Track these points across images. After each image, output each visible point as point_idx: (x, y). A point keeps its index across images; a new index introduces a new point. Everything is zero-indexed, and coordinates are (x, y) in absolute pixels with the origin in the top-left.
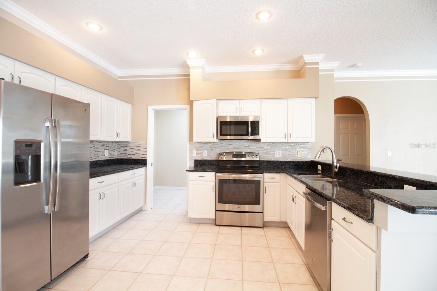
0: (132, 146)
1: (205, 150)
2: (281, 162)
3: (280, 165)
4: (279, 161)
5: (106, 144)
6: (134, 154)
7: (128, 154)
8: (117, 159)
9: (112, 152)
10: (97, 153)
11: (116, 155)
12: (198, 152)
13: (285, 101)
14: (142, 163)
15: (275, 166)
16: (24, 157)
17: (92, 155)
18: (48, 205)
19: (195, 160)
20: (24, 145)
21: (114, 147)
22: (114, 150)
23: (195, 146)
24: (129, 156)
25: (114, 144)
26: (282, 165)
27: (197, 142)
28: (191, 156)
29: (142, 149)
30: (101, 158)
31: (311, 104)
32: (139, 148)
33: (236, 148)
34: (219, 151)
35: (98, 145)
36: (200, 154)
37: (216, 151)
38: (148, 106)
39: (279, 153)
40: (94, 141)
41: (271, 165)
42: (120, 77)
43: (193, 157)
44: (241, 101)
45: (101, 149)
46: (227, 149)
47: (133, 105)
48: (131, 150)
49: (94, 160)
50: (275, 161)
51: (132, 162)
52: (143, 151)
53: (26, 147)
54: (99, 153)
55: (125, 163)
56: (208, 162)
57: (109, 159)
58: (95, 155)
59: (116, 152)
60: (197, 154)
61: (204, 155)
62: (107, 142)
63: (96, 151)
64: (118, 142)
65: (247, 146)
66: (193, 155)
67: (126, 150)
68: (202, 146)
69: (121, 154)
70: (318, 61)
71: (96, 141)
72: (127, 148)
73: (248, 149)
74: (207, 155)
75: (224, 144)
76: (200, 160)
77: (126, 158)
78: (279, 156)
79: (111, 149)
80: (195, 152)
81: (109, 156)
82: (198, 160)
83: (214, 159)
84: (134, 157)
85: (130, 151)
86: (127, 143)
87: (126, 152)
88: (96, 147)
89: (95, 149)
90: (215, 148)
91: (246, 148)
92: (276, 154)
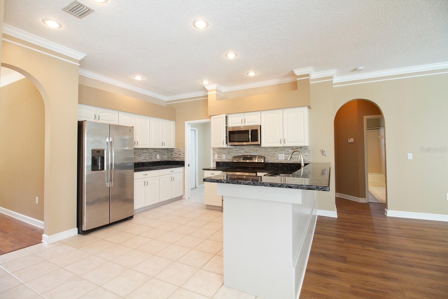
0: (176, 151)
1: (224, 154)
2: (283, 164)
3: (283, 166)
4: (282, 163)
5: (158, 150)
6: (177, 158)
7: (173, 157)
8: (166, 161)
9: (163, 156)
10: (151, 156)
11: (166, 158)
12: (219, 155)
13: (280, 112)
14: (181, 164)
15: (278, 168)
16: (96, 158)
17: (147, 158)
18: (108, 183)
19: (217, 162)
20: (96, 151)
21: (164, 152)
22: (164, 154)
23: (217, 151)
24: (174, 159)
25: (164, 150)
26: (284, 166)
27: (219, 148)
28: (214, 159)
29: (182, 154)
30: (154, 160)
31: (303, 112)
32: (180, 153)
33: (247, 152)
34: (234, 155)
35: (151, 151)
36: (220, 157)
37: (232, 155)
38: (185, 122)
39: (282, 156)
40: (149, 148)
41: (275, 167)
42: (168, 102)
43: (215, 160)
44: (245, 114)
45: (154, 154)
46: (240, 153)
47: (176, 121)
48: (175, 154)
49: (149, 161)
50: (279, 163)
51: (175, 163)
52: (182, 155)
53: (97, 152)
54: (153, 156)
55: (171, 163)
56: (226, 163)
57: (160, 161)
58: (150, 158)
59: (166, 156)
60: (218, 157)
61: (223, 158)
62: (159, 149)
63: (150, 155)
64: (167, 149)
65: (255, 150)
66: (215, 158)
67: (172, 155)
68: (222, 150)
69: (169, 157)
70: (309, 73)
71: (150, 148)
72: (173, 153)
73: (257, 153)
74: (225, 158)
75: (237, 149)
76: (220, 162)
77: (172, 160)
78: (282, 159)
79: (162, 154)
80: (216, 155)
81: (160, 158)
82: (219, 162)
83: (230, 161)
84: (177, 160)
85: (174, 156)
86: (173, 150)
87: (171, 156)
88: (150, 152)
89: (149, 154)
90: (231, 152)
91: (254, 152)
92: (280, 157)
